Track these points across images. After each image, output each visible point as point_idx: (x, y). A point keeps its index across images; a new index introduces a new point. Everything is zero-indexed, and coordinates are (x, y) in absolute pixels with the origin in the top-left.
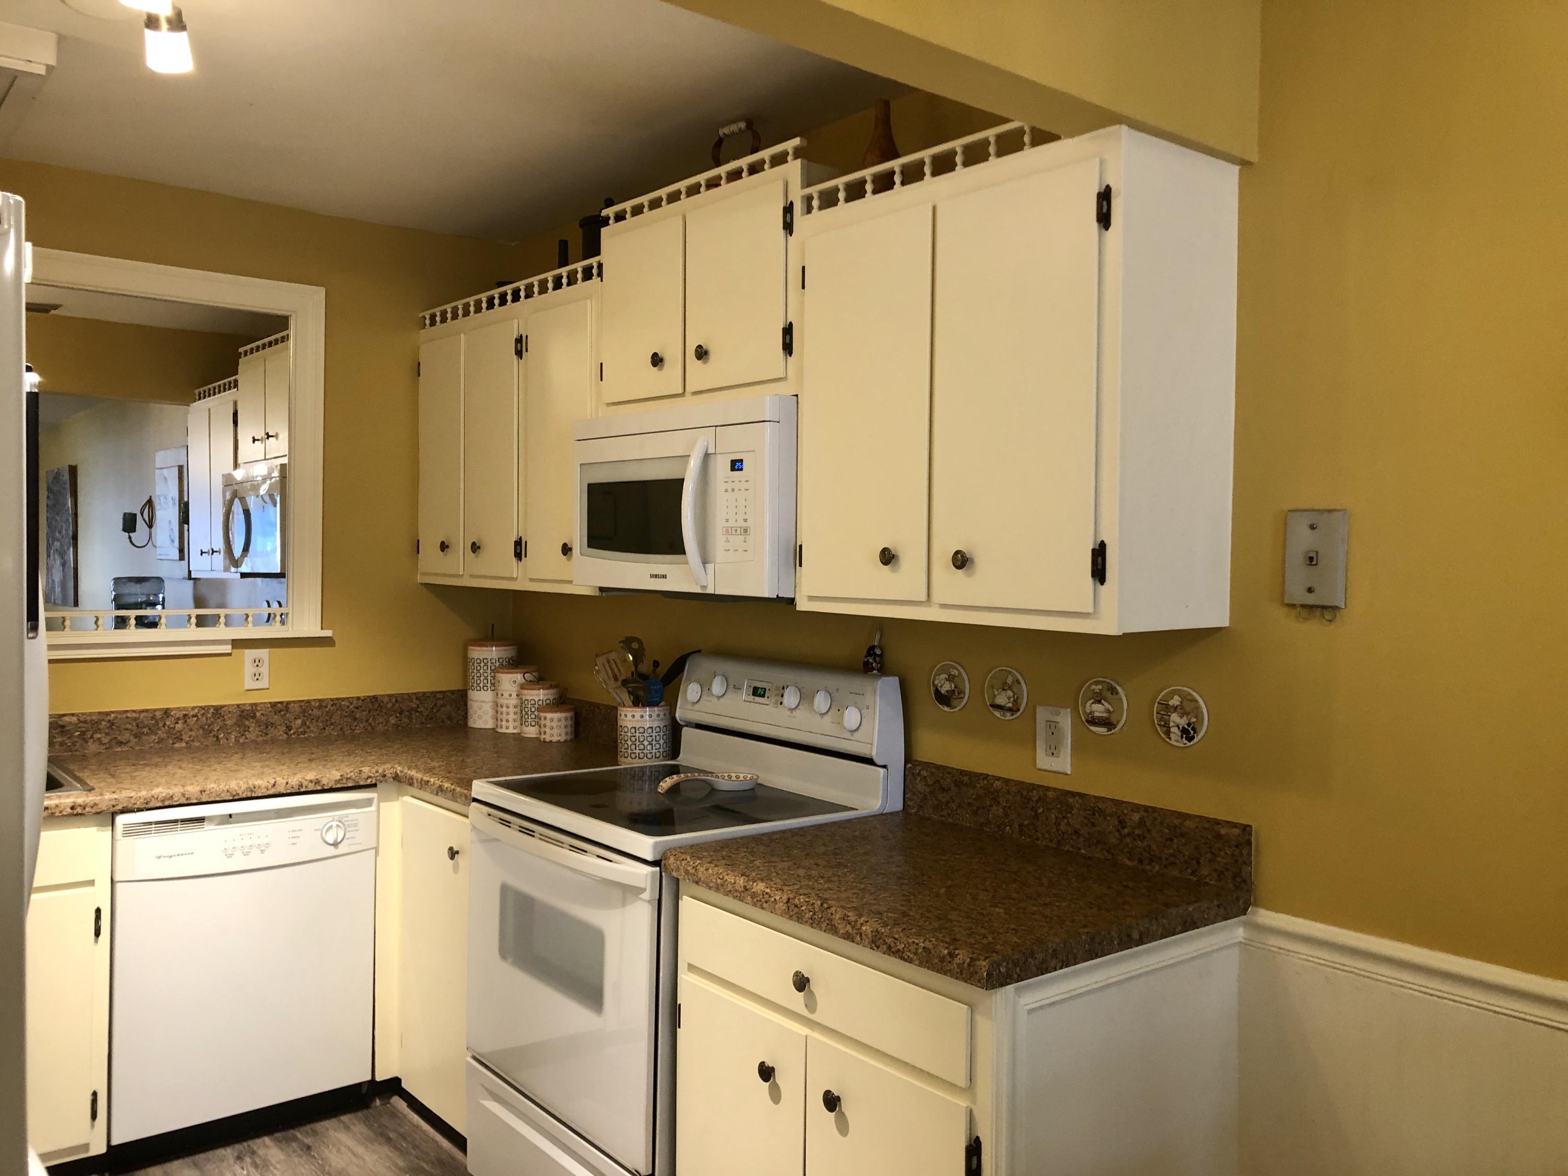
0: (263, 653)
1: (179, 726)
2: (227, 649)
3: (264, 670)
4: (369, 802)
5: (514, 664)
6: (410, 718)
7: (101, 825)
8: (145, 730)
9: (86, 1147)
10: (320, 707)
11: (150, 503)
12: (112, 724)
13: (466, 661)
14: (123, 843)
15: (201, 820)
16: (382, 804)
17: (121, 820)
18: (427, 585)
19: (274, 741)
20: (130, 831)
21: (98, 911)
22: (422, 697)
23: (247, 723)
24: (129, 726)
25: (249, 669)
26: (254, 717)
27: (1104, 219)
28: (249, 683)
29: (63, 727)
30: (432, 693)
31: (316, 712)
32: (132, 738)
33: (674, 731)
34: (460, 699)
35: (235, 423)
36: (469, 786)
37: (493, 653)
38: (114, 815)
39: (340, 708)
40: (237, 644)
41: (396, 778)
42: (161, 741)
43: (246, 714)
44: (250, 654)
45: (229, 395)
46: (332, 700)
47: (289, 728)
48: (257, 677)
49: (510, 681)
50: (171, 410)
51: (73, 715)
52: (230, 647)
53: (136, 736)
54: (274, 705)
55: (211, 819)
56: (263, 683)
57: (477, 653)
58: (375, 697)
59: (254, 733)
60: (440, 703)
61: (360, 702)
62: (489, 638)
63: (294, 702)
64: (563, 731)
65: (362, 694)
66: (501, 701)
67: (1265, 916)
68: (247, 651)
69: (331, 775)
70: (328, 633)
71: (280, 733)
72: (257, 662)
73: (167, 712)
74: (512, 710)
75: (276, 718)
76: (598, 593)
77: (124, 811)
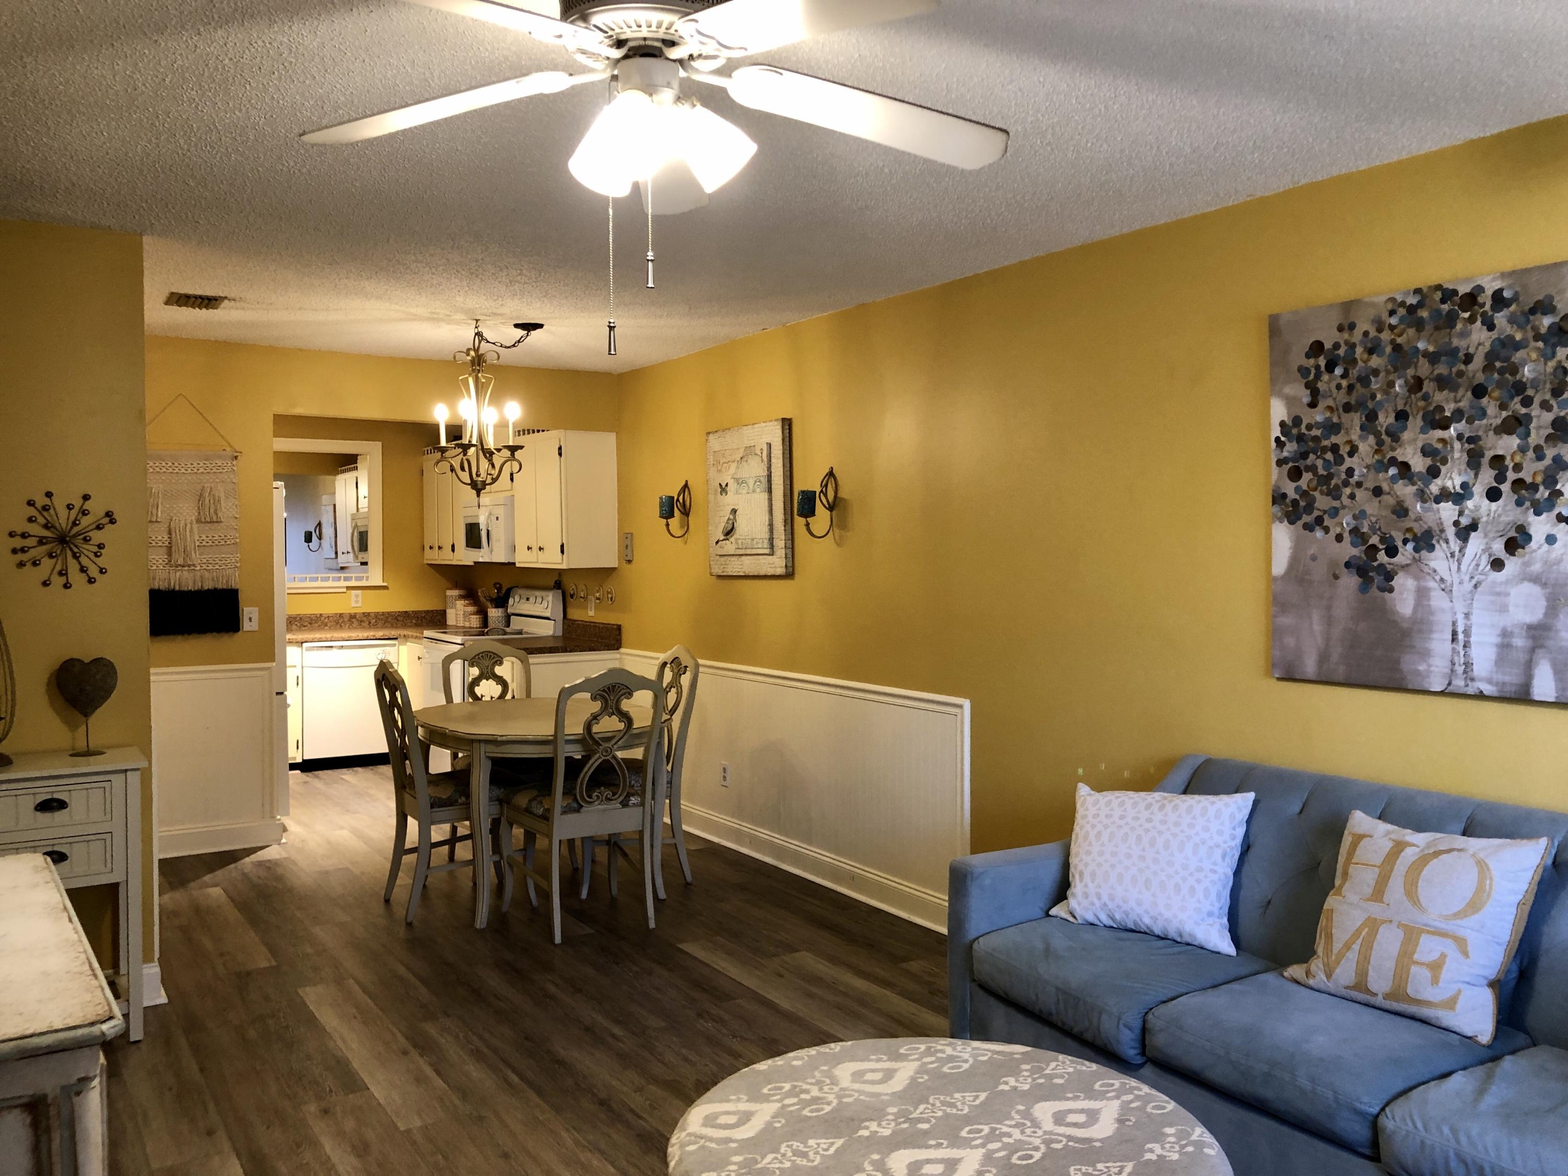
0: (359, 592)
1: (326, 621)
2: (345, 590)
3: (360, 599)
4: (394, 645)
5: (462, 597)
6: (421, 620)
7: (298, 647)
8: (313, 621)
9: (295, 758)
10: (383, 614)
11: (320, 524)
12: (301, 619)
13: (446, 596)
14: (306, 653)
15: (332, 647)
16: (401, 647)
17: (304, 645)
18: (428, 564)
19: (364, 627)
20: (308, 649)
21: (298, 677)
22: (427, 612)
23: (353, 620)
24: (307, 620)
25: (353, 599)
26: (356, 617)
27: (560, 454)
28: (354, 605)
30: (431, 610)
31: (382, 617)
32: (308, 625)
33: (508, 618)
34: (443, 613)
35: (357, 487)
36: (423, 633)
37: (455, 593)
38: (302, 643)
39: (392, 616)
40: (348, 588)
41: (405, 636)
42: (319, 626)
43: (352, 617)
44: (354, 592)
45: (353, 474)
46: (388, 612)
47: (370, 623)
48: (357, 602)
49: (460, 604)
50: (329, 478)
53: (310, 624)
54: (364, 613)
55: (335, 647)
56: (360, 605)
57: (450, 593)
58: (406, 612)
59: (356, 623)
60: (434, 613)
61: (399, 613)
62: (456, 586)
63: (372, 612)
64: (478, 623)
65: (401, 610)
66: (458, 613)
67: (622, 650)
68: (352, 591)
69: (380, 634)
70: (385, 584)
71: (366, 624)
72: (357, 596)
73: (321, 615)
74: (462, 616)
75: (365, 619)
76: (472, 564)
77: (306, 642)
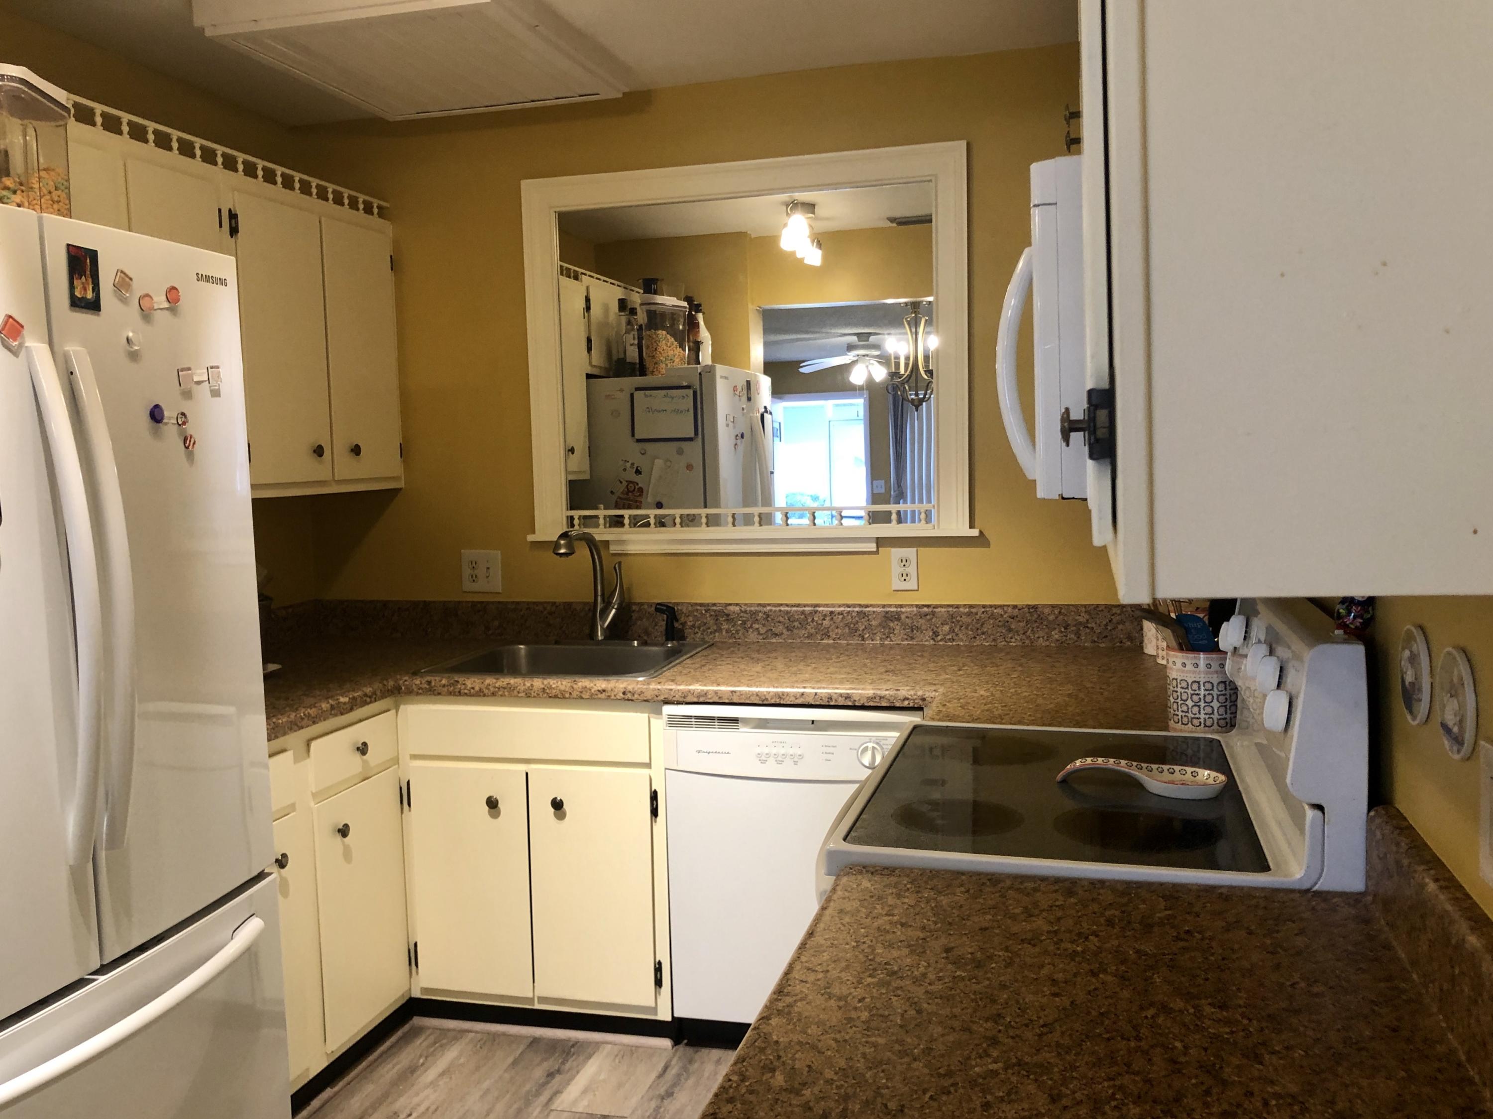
0: (910, 552)
1: (826, 623)
2: (872, 547)
3: (912, 569)
6: (1078, 634)
7: (650, 712)
8: (796, 624)
9: (654, 1013)
10: (969, 614)
12: (767, 616)
15: (735, 720)
20: (675, 722)
23: (892, 625)
24: (781, 619)
26: (899, 619)
28: (898, 584)
29: (728, 615)
30: (1106, 606)
31: (965, 619)
32: (785, 631)
38: (659, 704)
39: (992, 616)
40: (881, 542)
42: (811, 636)
43: (892, 615)
44: (897, 553)
46: (984, 606)
48: (904, 577)
51: (737, 605)
52: (874, 545)
53: (788, 629)
54: (920, 608)
55: (747, 721)
56: (912, 584)
58: (1035, 607)
59: (898, 637)
60: (1116, 619)
61: (1016, 612)
63: (941, 606)
65: (1019, 602)
68: (894, 550)
70: (975, 532)
71: (926, 638)
72: (904, 562)
73: (815, 608)
75: (920, 623)
77: (667, 702)
